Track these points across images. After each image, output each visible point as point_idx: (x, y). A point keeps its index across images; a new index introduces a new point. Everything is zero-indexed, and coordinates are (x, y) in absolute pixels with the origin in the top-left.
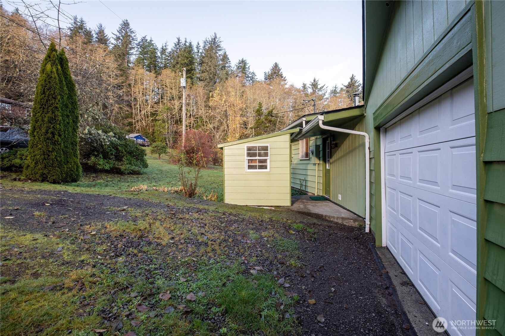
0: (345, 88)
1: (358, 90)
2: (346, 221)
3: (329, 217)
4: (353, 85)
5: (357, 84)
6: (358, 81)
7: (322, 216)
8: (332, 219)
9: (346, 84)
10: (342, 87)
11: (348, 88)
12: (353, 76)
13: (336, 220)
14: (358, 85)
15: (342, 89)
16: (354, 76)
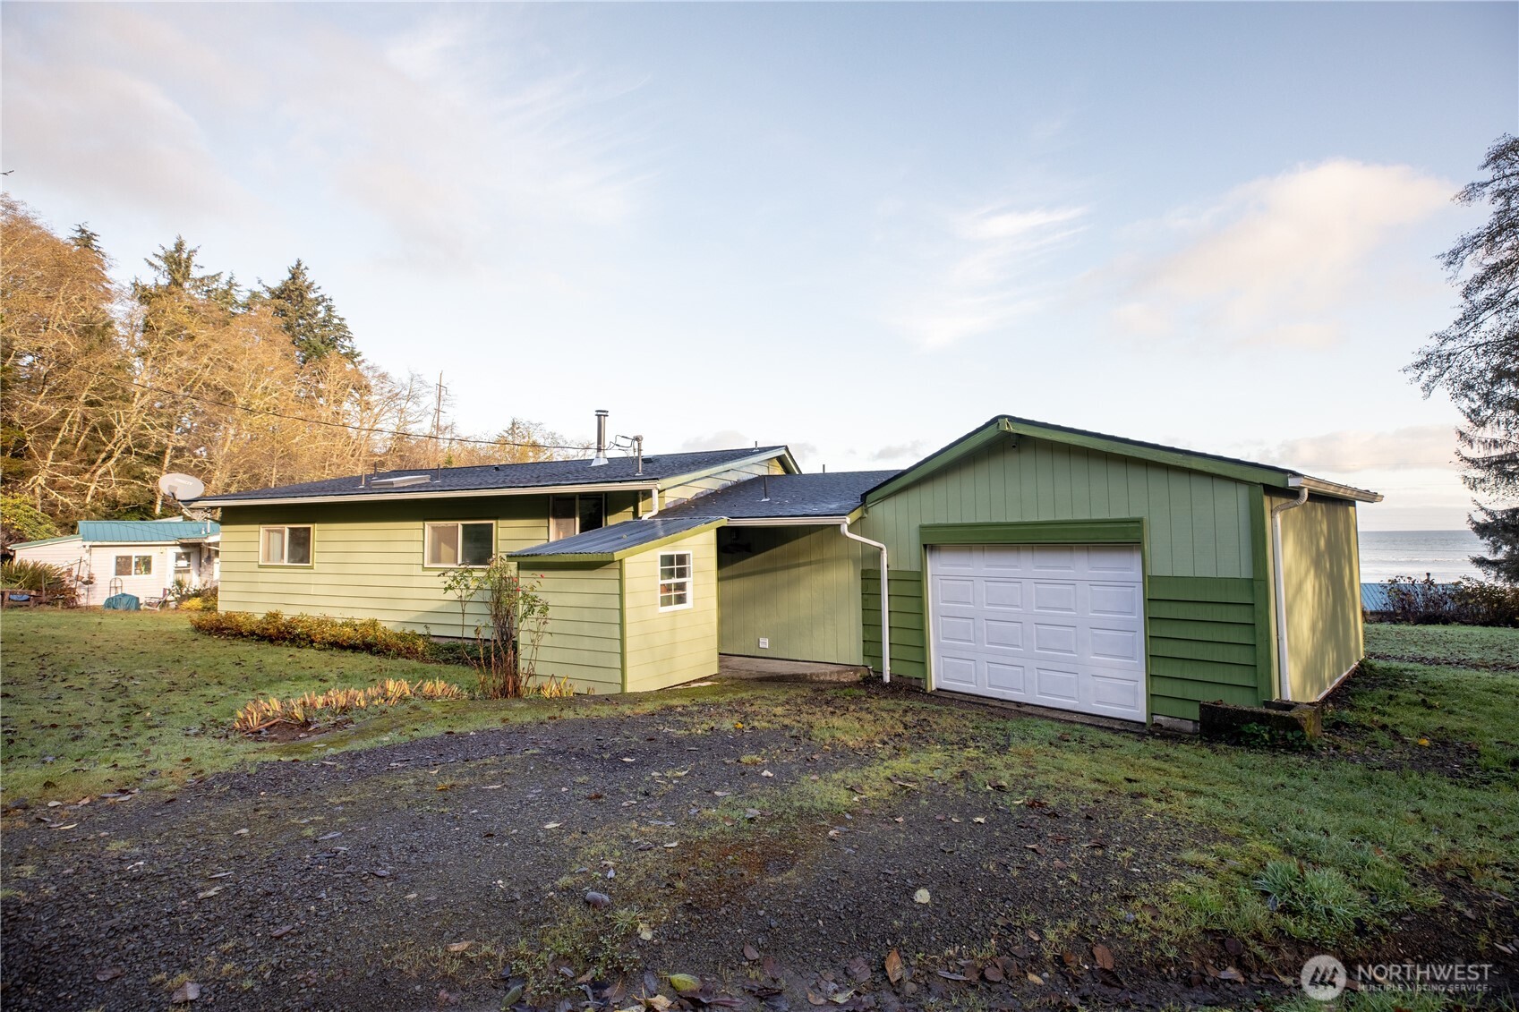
0: (267, 296)
1: (316, 313)
2: (844, 675)
3: (818, 676)
4: (301, 296)
5: (312, 296)
6: (315, 286)
7: (805, 675)
8: (822, 678)
9: (275, 284)
10: (258, 288)
11: (279, 298)
12: (299, 264)
13: (828, 678)
14: (316, 299)
15: (255, 295)
16: (302, 267)
